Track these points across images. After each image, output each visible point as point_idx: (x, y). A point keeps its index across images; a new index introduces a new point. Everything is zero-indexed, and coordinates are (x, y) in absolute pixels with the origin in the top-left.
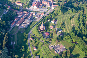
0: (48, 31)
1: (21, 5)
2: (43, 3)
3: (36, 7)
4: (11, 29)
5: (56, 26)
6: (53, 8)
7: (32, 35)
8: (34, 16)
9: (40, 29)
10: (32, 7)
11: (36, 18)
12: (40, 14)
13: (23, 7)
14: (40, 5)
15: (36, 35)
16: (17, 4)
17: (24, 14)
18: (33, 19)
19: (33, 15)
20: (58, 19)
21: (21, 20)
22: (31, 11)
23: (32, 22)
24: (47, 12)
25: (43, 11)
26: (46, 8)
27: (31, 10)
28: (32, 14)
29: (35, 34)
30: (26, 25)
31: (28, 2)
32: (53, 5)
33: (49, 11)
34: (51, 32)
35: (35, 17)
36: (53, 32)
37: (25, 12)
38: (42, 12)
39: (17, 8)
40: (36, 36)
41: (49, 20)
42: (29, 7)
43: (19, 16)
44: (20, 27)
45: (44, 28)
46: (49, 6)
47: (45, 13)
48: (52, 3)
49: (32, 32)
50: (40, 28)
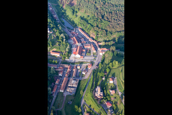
0: (109, 99)
1: (58, 55)
2: (85, 47)
3: (79, 56)
4: (54, 99)
5: (118, 89)
6: (101, 54)
7: (87, 109)
8: (79, 71)
9: (96, 97)
10: (73, 55)
11: (84, 73)
12: (87, 66)
13: (61, 58)
14: (82, 52)
15: (92, 107)
16: (53, 54)
17: (65, 69)
18: (79, 76)
19: (78, 69)
20: (116, 75)
21: (65, 81)
22: (73, 63)
23: (80, 81)
24: (95, 61)
25: (89, 61)
26: (92, 55)
27: (73, 61)
28: (76, 67)
29: (90, 106)
30: (73, 89)
31: (67, 50)
32: (99, 49)
33: (97, 58)
34: (113, 99)
35: (81, 73)
36: (116, 100)
37: (66, 66)
38: (88, 63)
39: (53, 61)
40: (94, 109)
41: (104, 79)
42: (69, 57)
43: (60, 75)
44: (65, 94)
45: (102, 95)
46: (95, 51)
47: (92, 63)
48: (97, 45)
49: (85, 101)
50: (96, 95)
